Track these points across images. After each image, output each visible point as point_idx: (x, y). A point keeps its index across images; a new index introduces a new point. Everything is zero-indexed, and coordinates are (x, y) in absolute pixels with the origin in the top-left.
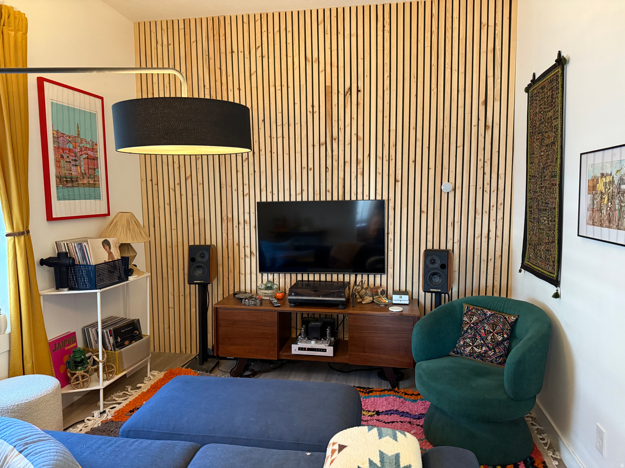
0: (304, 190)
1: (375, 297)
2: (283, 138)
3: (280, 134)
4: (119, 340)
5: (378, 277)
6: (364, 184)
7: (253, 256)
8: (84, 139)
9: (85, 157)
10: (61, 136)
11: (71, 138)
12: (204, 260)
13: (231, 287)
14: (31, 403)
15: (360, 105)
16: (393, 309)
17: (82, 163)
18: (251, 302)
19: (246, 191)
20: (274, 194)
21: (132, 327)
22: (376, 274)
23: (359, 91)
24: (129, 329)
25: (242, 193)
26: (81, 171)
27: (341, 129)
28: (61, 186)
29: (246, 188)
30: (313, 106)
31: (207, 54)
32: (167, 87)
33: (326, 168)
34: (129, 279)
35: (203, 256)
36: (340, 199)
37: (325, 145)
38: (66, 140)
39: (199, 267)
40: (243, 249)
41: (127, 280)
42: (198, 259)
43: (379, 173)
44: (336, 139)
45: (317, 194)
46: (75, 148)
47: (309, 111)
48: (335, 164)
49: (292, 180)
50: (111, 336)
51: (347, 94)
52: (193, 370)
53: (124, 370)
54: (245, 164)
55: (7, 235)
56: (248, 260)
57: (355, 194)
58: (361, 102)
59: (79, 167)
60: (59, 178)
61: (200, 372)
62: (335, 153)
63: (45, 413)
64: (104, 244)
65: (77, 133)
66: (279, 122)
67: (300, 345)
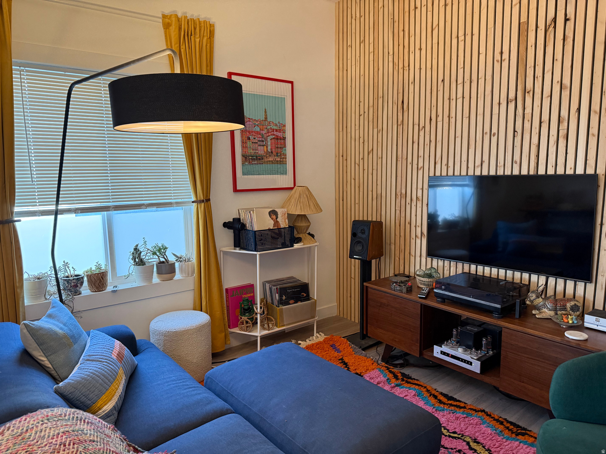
0: (484, 162)
1: (561, 313)
2: (463, 98)
3: (460, 95)
4: (284, 298)
5: (581, 285)
6: (568, 152)
7: (424, 238)
8: (272, 122)
9: (272, 138)
10: (248, 121)
11: (259, 122)
12: (364, 236)
13: (402, 267)
14: (177, 332)
15: (569, 40)
16: (570, 335)
17: (269, 143)
18: (397, 287)
19: (421, 165)
20: (449, 167)
21: (299, 289)
22: (578, 281)
23: (568, 20)
24: (295, 290)
25: (416, 166)
26: (267, 150)
27: (539, 77)
28: (247, 163)
29: (421, 160)
30: (502, 53)
31: (392, 17)
32: (358, 61)
33: (515, 131)
34: (294, 246)
35: (363, 232)
36: (532, 173)
37: (514, 102)
38: (253, 124)
39: (359, 242)
40: (414, 228)
41: (292, 246)
42: (359, 235)
43: (593, 135)
44: (530, 91)
45: (501, 166)
46: (262, 130)
47: (497, 61)
48: (527, 125)
49: (471, 149)
50: (277, 293)
51: (549, 28)
52: (349, 342)
53: (284, 325)
54: (422, 133)
55: (193, 202)
56: (418, 241)
57: (553, 166)
58: (569, 35)
59: (265, 147)
60: (245, 157)
61: (353, 346)
62: (528, 111)
63: (188, 344)
64: (271, 214)
65: (264, 116)
66: (460, 80)
67: (444, 348)
